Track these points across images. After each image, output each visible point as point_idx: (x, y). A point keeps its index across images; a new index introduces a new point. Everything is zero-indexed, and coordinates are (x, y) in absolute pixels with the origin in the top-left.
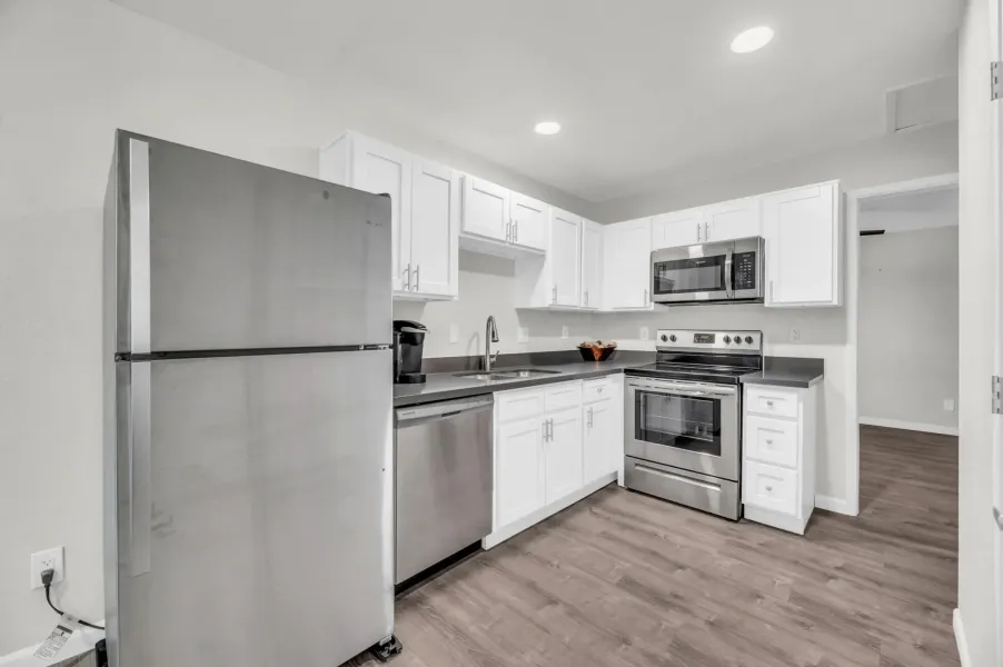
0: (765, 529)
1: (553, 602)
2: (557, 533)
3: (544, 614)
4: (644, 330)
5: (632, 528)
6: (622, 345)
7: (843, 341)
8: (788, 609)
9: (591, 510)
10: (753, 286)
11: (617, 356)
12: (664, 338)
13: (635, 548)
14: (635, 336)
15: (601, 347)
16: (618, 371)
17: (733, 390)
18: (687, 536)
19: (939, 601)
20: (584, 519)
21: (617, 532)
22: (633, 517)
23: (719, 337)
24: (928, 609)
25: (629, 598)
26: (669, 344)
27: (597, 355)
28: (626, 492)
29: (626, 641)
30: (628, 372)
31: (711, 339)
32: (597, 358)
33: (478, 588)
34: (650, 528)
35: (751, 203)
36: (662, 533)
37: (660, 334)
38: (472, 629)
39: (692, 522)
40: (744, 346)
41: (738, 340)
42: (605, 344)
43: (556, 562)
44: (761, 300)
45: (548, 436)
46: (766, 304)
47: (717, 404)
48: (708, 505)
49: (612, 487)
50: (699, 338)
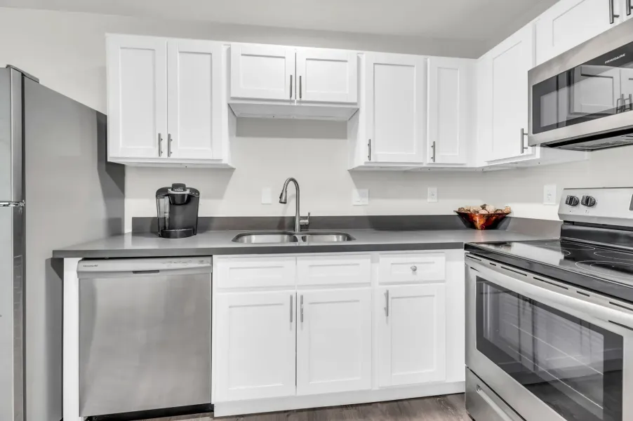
6: (519, 210)
11: (511, 224)
12: (571, 201)
26: (581, 212)
27: (479, 222)
32: (479, 225)
42: (491, 209)
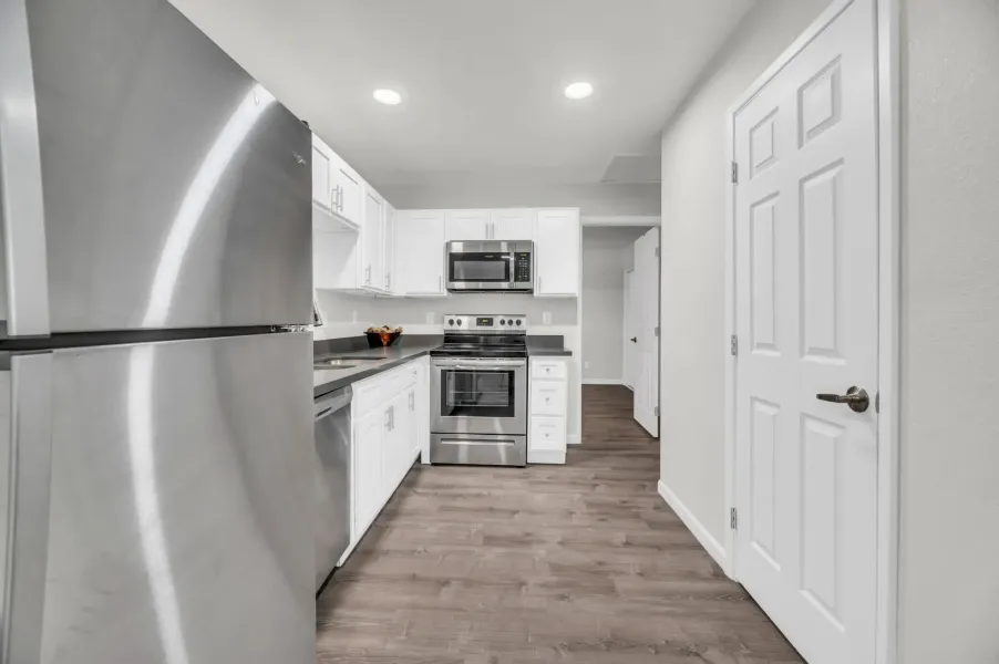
0: (548, 467)
1: (445, 583)
2: (400, 522)
3: (446, 596)
4: (430, 316)
5: (460, 496)
6: (408, 329)
7: (574, 323)
8: (590, 514)
9: (416, 492)
10: (528, 280)
11: (402, 340)
12: (451, 322)
13: (476, 511)
14: (423, 321)
15: (390, 331)
16: (424, 353)
17: (522, 362)
18: (501, 487)
19: (648, 480)
20: (413, 501)
21: (450, 503)
22: (452, 486)
23: (497, 321)
24: (644, 486)
25: (500, 550)
26: (455, 327)
27: (385, 340)
28: (433, 468)
29: (522, 584)
30: (433, 354)
31: (490, 322)
32: (385, 343)
33: (360, 606)
34: (475, 491)
35: (525, 214)
36: (485, 492)
37: (447, 319)
38: (391, 647)
39: (496, 476)
40: (514, 327)
41: (511, 322)
43: (420, 548)
44: (530, 291)
45: (390, 425)
46: (535, 294)
47: (511, 374)
48: (500, 459)
49: (417, 466)
50: (480, 322)
